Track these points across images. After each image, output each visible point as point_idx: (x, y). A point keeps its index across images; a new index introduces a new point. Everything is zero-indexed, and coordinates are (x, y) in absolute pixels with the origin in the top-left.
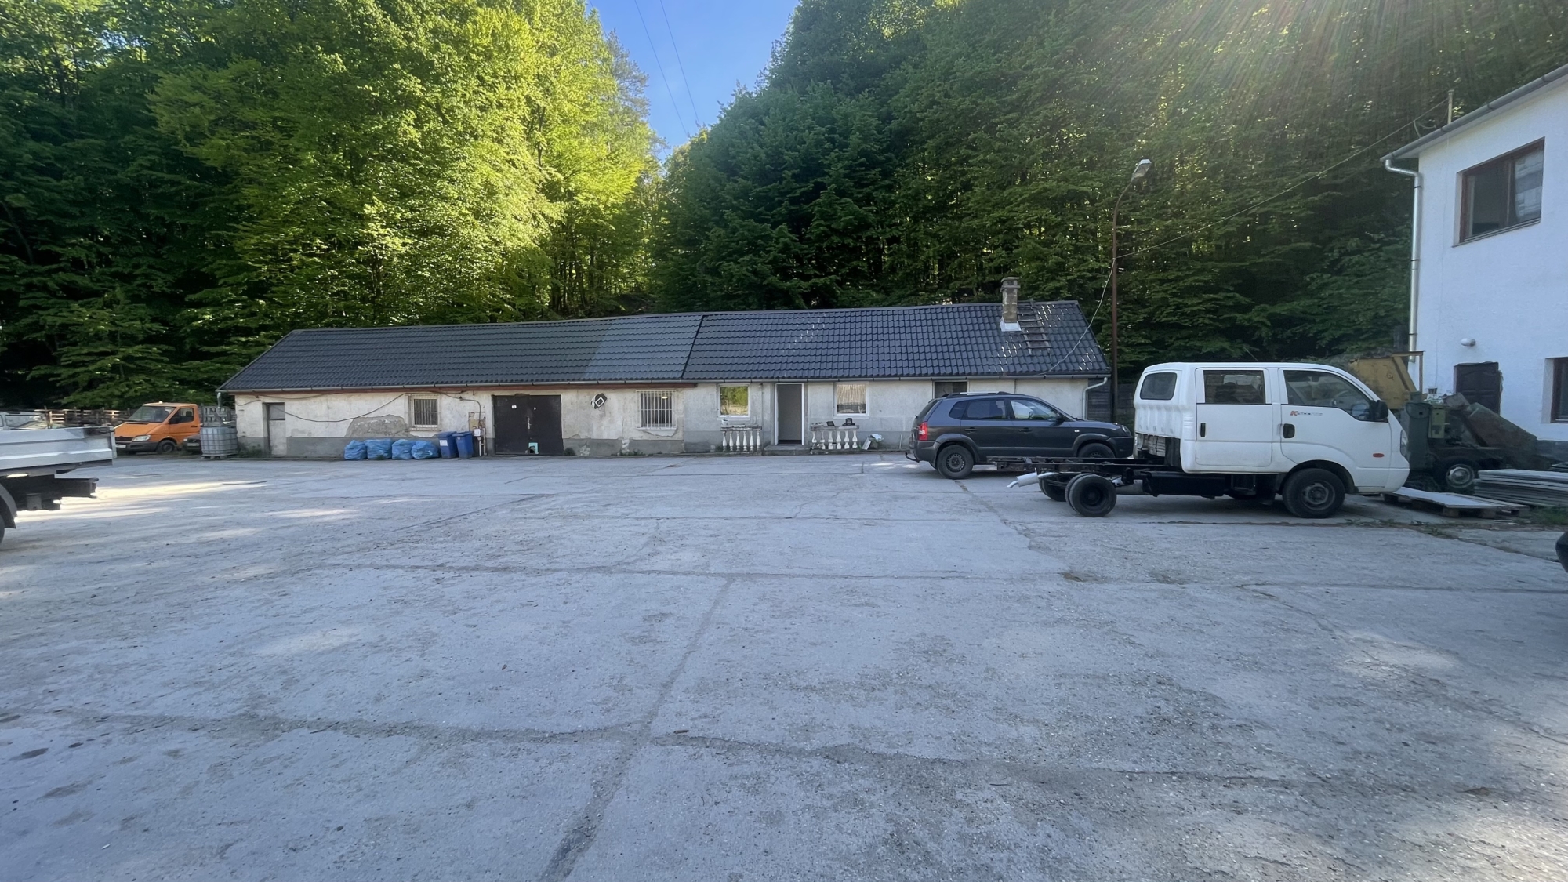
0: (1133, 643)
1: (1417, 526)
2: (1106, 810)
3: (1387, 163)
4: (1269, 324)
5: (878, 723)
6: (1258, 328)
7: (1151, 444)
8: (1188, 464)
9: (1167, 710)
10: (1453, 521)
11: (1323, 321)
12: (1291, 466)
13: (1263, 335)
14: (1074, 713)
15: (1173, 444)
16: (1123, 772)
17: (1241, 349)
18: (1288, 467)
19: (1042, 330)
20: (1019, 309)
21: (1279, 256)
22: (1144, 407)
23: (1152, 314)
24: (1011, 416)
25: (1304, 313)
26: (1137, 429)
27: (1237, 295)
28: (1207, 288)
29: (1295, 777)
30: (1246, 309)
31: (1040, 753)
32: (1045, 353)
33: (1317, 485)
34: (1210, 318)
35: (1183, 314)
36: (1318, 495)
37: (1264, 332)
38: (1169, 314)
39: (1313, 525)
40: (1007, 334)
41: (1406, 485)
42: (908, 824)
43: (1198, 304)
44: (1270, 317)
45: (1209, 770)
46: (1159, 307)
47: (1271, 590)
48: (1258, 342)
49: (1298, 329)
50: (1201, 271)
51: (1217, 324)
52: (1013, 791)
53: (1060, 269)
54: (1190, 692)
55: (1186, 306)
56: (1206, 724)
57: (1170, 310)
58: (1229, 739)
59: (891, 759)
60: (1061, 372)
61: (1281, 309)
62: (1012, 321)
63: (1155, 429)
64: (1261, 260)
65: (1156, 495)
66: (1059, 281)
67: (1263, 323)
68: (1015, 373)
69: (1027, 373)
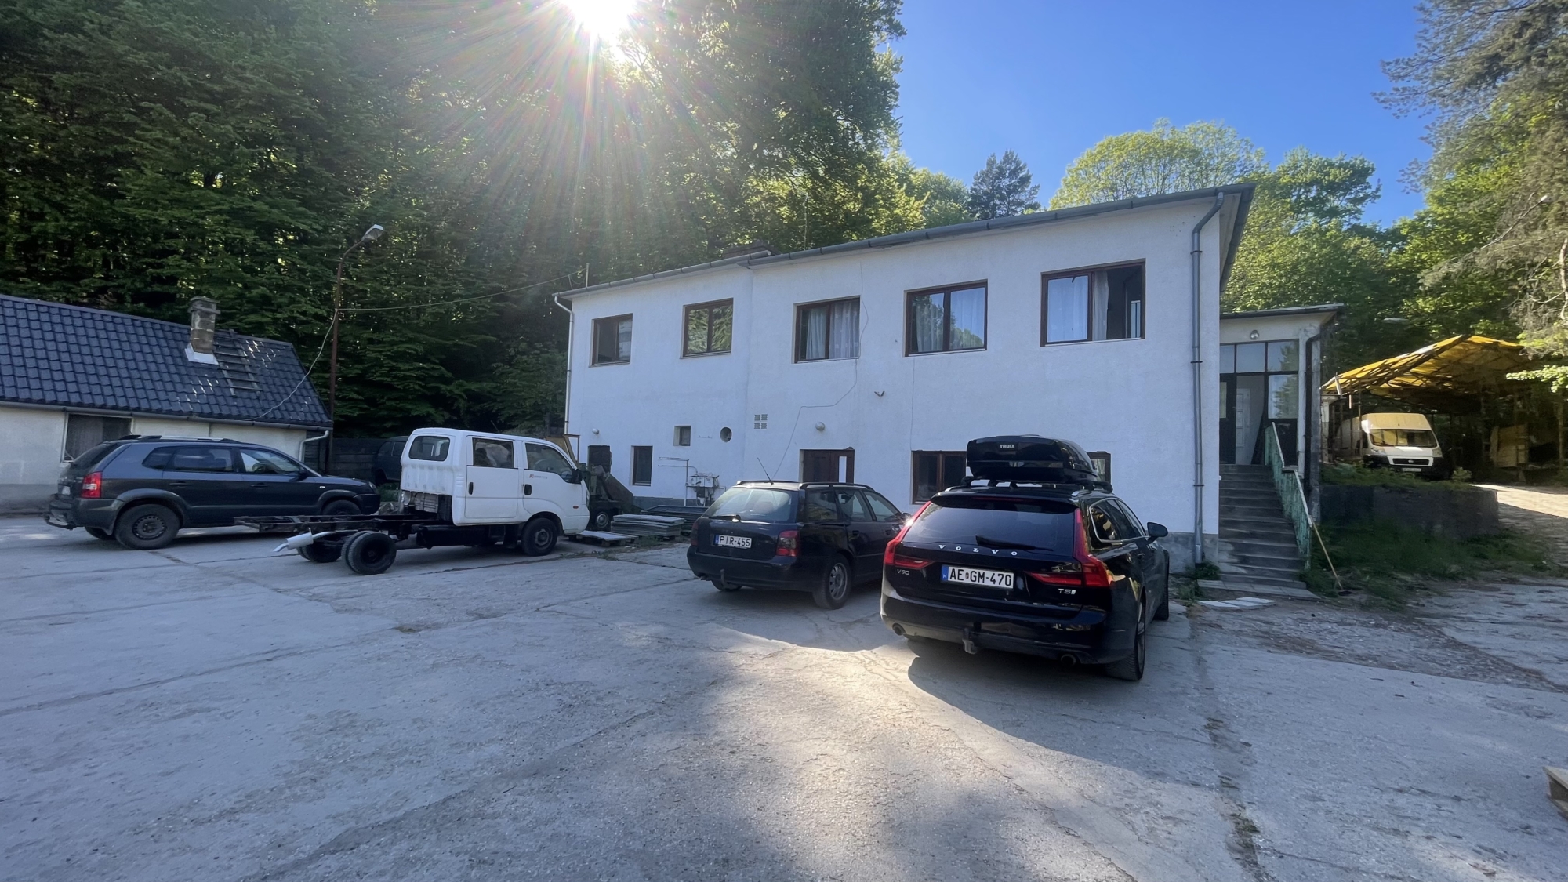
0: (507, 666)
1: (594, 554)
2: (586, 768)
3: (556, 299)
4: (465, 397)
5: (354, 802)
6: (456, 399)
7: (418, 501)
8: (458, 517)
9: (566, 700)
10: (609, 549)
11: (502, 402)
12: (529, 516)
13: (461, 406)
14: (512, 724)
15: (445, 501)
16: (575, 745)
17: (443, 415)
18: (526, 518)
19: (248, 369)
20: (215, 338)
21: (474, 343)
22: (414, 466)
23: (365, 371)
24: (239, 467)
25: (489, 392)
26: (404, 485)
27: (443, 369)
28: (417, 358)
29: (651, 708)
30: (448, 382)
31: (515, 758)
32: (253, 396)
33: (543, 530)
34: (420, 385)
35: (395, 377)
36: (543, 538)
37: (462, 404)
38: (382, 375)
39: (542, 561)
40: (197, 366)
41: (587, 529)
42: (474, 848)
43: (409, 370)
44: (467, 391)
45: (615, 721)
46: (373, 366)
47: (559, 608)
48: (456, 412)
49: (486, 405)
50: (410, 341)
51: (425, 391)
52: (523, 788)
53: (265, 302)
54: (570, 684)
55: (399, 369)
56: (593, 699)
57: (384, 370)
58: (610, 702)
59: (403, 819)
60: (274, 420)
61: (474, 386)
62: (205, 351)
63: (425, 486)
64: (461, 343)
65: (429, 548)
66: (263, 315)
67: (460, 396)
68: (210, 415)
69: (229, 417)
